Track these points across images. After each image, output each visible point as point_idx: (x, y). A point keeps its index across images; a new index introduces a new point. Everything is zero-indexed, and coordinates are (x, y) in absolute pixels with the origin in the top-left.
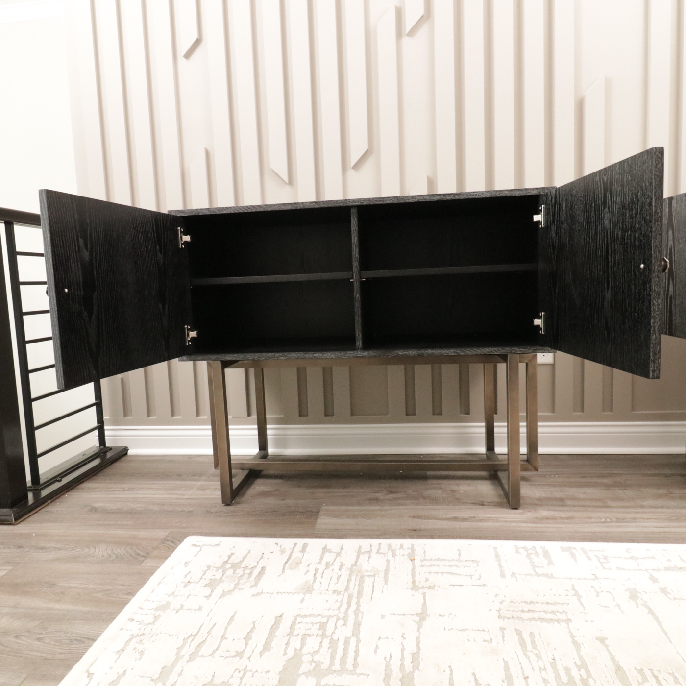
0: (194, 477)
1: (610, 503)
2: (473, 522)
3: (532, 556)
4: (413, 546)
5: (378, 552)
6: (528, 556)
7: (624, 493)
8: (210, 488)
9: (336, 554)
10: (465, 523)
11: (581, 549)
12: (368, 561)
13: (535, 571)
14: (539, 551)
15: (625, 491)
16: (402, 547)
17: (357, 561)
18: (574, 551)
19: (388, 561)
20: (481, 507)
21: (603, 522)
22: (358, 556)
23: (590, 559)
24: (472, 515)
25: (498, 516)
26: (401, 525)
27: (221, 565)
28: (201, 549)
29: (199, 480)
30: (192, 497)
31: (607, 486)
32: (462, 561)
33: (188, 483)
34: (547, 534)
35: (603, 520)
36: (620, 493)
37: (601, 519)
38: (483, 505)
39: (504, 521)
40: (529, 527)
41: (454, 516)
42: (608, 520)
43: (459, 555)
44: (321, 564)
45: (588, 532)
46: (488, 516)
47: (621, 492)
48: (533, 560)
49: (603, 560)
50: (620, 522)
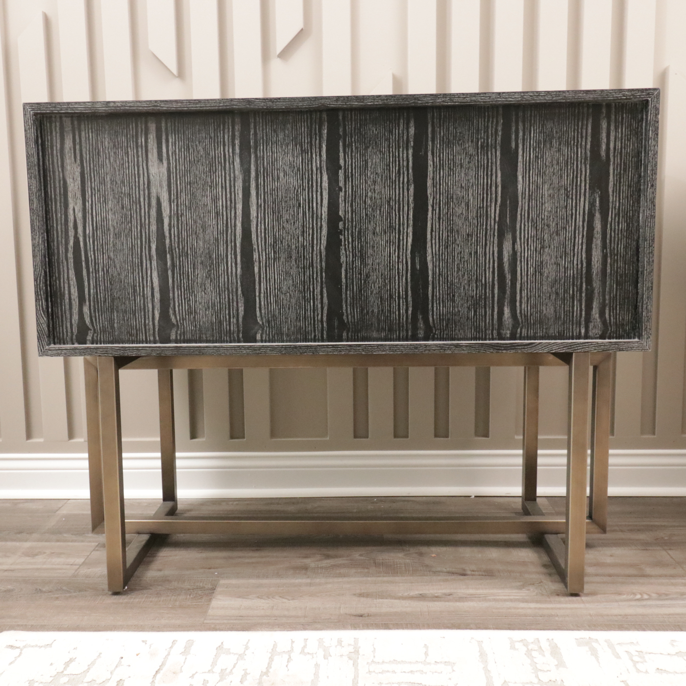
0: (19, 536)
1: (648, 570)
2: (448, 601)
3: (534, 654)
4: (356, 640)
5: (302, 652)
6: (529, 653)
7: (669, 554)
8: (45, 553)
9: (237, 656)
10: (437, 603)
11: (606, 641)
12: (287, 666)
13: (537, 677)
14: (545, 645)
15: (670, 552)
16: (340, 642)
17: (269, 666)
18: (595, 645)
19: (317, 665)
20: (462, 577)
21: (638, 600)
22: (271, 659)
23: (618, 657)
24: (447, 591)
25: (485, 591)
26: (340, 607)
27: (52, 678)
28: (21, 653)
29: (26, 541)
30: (13, 567)
31: (646, 545)
32: (429, 664)
33: (10, 544)
34: (557, 618)
35: (638, 596)
36: (663, 555)
37: (635, 594)
38: (465, 575)
39: (495, 600)
40: (530, 608)
41: (421, 592)
42: (646, 597)
43: (426, 654)
44: (213, 672)
45: (616, 615)
46: (471, 591)
47: (664, 553)
48: (535, 660)
49: (636, 659)
50: (662, 600)
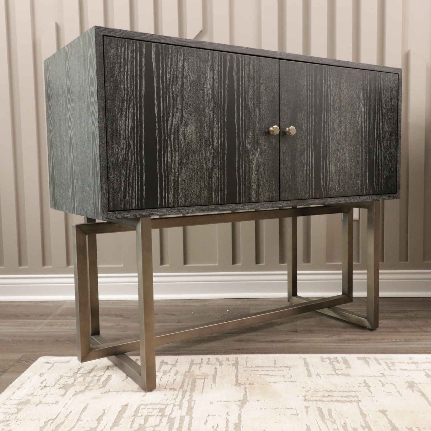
0: (41, 317)
1: (401, 330)
2: (287, 343)
3: (334, 363)
4: (237, 359)
5: (208, 363)
6: (331, 363)
7: (413, 323)
8: (58, 324)
9: (172, 365)
10: (281, 344)
11: (374, 358)
12: (199, 369)
13: (335, 372)
14: (340, 359)
15: (414, 322)
16: (228, 359)
17: (190, 369)
18: (367, 359)
19: (216, 369)
20: (295, 333)
21: (394, 342)
22: (191, 367)
23: (380, 364)
24: (287, 339)
25: (308, 339)
26: (227, 346)
27: (72, 375)
28: (53, 366)
29: (46, 319)
30: (41, 331)
31: (400, 319)
32: (277, 367)
33: (36, 321)
34: (348, 350)
35: (394, 340)
36: (410, 323)
37: (392, 339)
38: (296, 332)
39: (313, 342)
40: (333, 345)
41: (272, 339)
42: (398, 340)
43: (275, 363)
44: (159, 372)
45: (381, 348)
46: (300, 339)
47: (410, 322)
48: (334, 366)
49: (389, 365)
50: (407, 342)
